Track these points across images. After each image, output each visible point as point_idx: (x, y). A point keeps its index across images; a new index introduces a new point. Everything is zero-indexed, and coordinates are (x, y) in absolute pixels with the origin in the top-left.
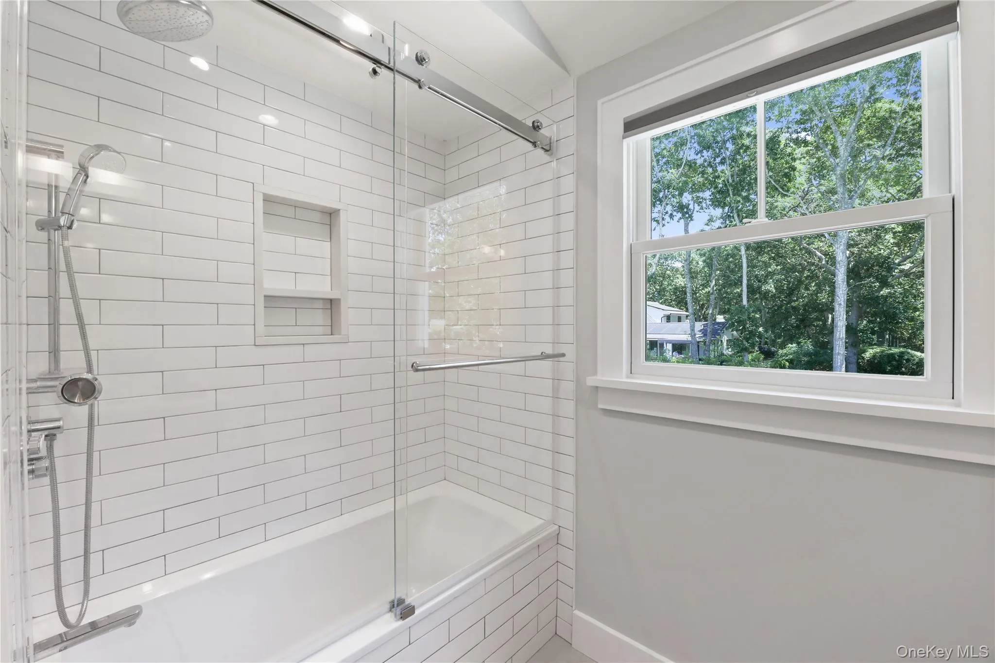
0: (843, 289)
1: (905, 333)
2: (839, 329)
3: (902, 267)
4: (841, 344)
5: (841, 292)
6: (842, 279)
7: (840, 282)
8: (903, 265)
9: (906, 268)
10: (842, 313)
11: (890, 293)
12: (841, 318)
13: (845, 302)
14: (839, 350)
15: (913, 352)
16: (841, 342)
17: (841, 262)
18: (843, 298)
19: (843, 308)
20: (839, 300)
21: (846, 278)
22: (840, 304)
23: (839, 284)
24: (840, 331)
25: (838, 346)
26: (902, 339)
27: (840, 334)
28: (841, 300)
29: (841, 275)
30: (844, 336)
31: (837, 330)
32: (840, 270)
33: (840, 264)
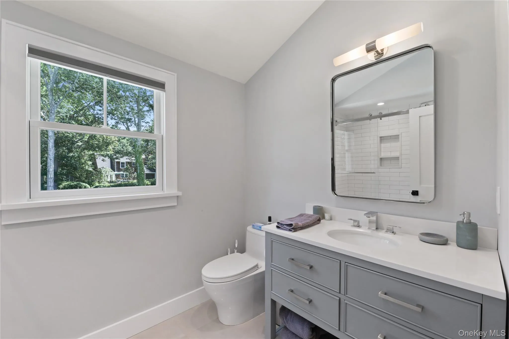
0: (52, 151)
1: (77, 175)
2: (50, 173)
3: (78, 144)
4: (51, 181)
5: (51, 153)
6: (52, 146)
7: (51, 148)
8: (78, 142)
9: (79, 144)
10: (52, 164)
11: (73, 155)
12: (51, 167)
13: (54, 158)
14: (50, 184)
15: (82, 183)
16: (51, 180)
17: (51, 137)
18: (52, 156)
19: (52, 162)
20: (50, 157)
21: (54, 145)
22: (51, 159)
23: (50, 148)
24: (51, 174)
25: (50, 182)
26: (77, 178)
27: (51, 175)
28: (51, 157)
29: (51, 144)
30: (53, 176)
31: (49, 173)
32: (51, 141)
33: (50, 137)
